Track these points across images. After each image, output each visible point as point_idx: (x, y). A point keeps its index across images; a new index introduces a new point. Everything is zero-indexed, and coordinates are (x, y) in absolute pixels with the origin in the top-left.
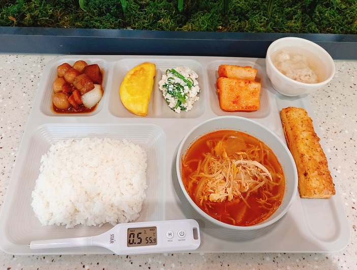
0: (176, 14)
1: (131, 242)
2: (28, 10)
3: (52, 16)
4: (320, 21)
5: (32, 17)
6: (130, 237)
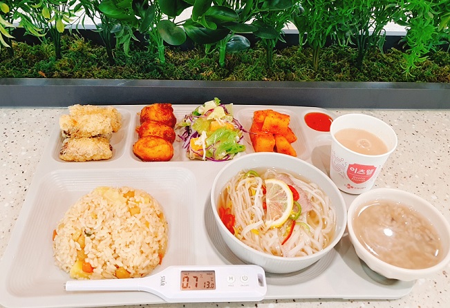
0: (218, 68)
1: (185, 285)
4: (369, 73)
6: (184, 281)
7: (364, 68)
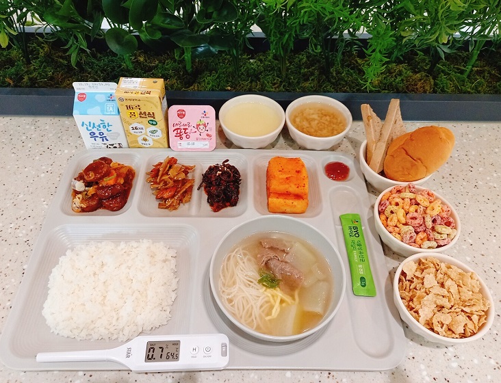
0: (183, 75)
2: (26, 72)
3: (52, 78)
4: (336, 82)
5: (30, 79)
7: (333, 76)
